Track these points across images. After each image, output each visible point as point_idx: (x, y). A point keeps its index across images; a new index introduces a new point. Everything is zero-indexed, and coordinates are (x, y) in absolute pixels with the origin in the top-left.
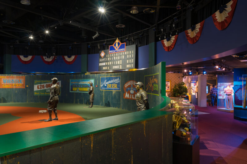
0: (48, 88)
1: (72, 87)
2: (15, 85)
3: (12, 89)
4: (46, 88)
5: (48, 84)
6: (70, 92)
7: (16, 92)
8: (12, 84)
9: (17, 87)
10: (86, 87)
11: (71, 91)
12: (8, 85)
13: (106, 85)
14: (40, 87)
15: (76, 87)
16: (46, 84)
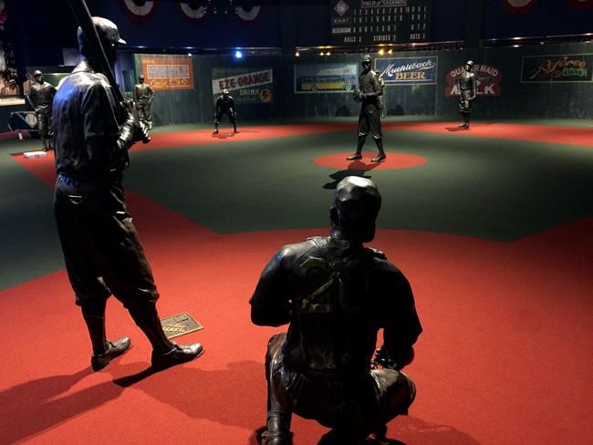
0: (243, 87)
1: (299, 81)
2: (174, 82)
3: (168, 92)
4: (238, 87)
5: (242, 76)
6: (296, 92)
7: (178, 98)
8: (168, 80)
9: (178, 86)
10: (335, 80)
11: (298, 90)
12: (159, 80)
13: (390, 75)
14: (224, 84)
15: (309, 82)
16: (238, 77)
